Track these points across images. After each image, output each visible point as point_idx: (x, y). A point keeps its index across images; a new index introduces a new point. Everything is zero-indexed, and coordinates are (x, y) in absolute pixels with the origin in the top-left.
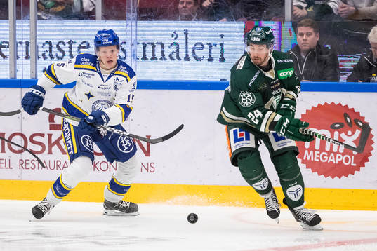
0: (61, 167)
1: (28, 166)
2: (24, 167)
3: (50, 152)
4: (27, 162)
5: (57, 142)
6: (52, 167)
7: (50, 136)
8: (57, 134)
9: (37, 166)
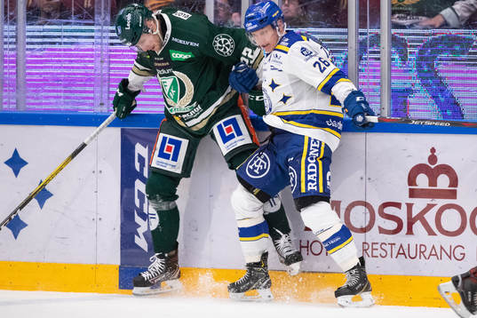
0: (427, 254)
1: (375, 253)
2: (370, 254)
3: (410, 231)
4: (375, 246)
5: (421, 217)
6: (413, 255)
7: (410, 206)
8: (419, 204)
9: (389, 252)
